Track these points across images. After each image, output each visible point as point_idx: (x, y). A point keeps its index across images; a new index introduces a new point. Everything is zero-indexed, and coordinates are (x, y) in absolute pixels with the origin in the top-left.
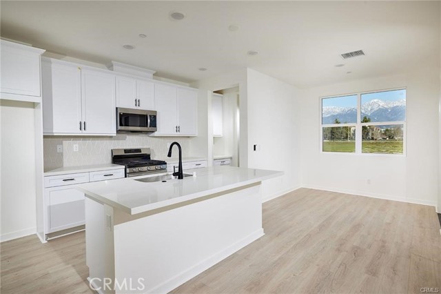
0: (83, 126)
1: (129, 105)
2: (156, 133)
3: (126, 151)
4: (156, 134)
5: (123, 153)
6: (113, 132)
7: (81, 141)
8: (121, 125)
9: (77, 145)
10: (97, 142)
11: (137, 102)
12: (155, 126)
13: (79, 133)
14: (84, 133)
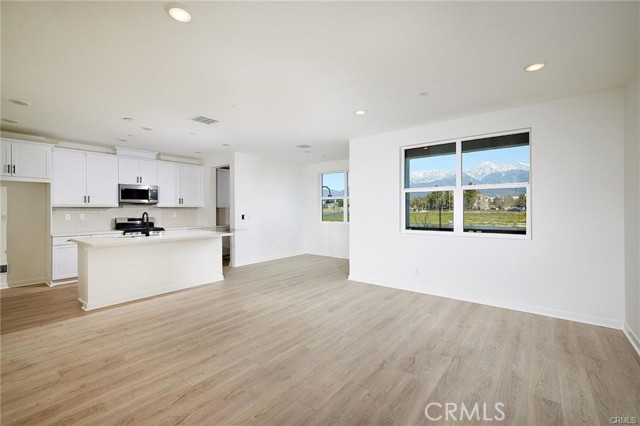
0: (87, 199)
1: (130, 182)
2: (158, 204)
3: (129, 220)
5: (127, 221)
6: (116, 204)
7: (87, 212)
8: (123, 198)
9: (84, 214)
10: (102, 212)
11: (139, 179)
12: (157, 199)
13: (84, 205)
14: (88, 205)
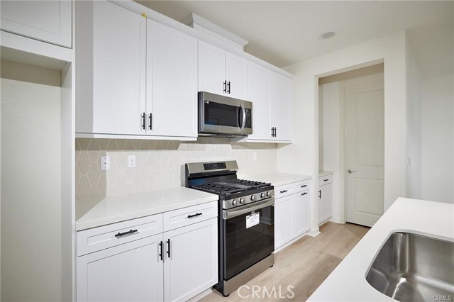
2: (250, 136)
3: (207, 166)
4: (250, 139)
5: (202, 170)
6: (193, 134)
9: (134, 157)
11: (227, 86)
12: (251, 127)
13: (141, 134)
14: (148, 135)
